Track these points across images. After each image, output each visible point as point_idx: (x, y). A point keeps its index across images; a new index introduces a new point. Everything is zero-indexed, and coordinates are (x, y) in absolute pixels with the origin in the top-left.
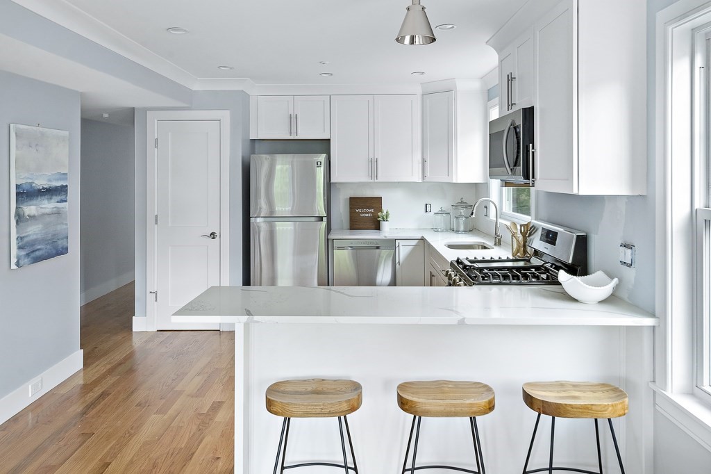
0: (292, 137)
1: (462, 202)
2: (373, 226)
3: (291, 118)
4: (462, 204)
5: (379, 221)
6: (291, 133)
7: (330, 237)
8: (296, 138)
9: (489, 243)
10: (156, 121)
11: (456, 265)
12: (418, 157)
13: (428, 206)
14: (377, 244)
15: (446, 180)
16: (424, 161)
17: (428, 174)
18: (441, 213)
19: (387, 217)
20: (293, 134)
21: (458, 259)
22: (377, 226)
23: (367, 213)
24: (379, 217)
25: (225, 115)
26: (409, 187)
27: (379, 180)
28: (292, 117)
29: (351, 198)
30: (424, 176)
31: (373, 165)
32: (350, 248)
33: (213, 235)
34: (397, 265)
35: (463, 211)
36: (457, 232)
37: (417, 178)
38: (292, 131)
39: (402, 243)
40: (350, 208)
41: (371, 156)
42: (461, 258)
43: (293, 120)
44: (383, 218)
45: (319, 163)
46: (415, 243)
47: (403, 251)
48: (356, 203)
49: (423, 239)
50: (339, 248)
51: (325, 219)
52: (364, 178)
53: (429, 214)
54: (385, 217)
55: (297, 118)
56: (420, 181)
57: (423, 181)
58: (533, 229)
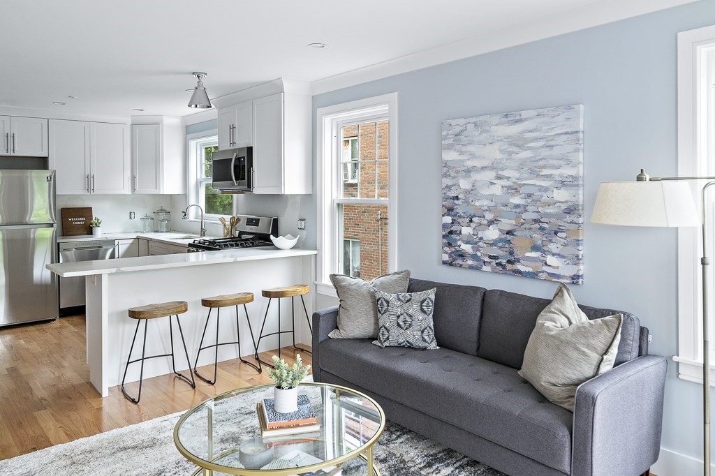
0: (8, 154)
1: (162, 210)
2: (86, 232)
3: (7, 137)
5: (92, 228)
6: (7, 150)
8: (13, 154)
12: (128, 174)
13: (132, 214)
14: (99, 244)
15: (155, 192)
16: (134, 177)
17: (137, 188)
18: (146, 218)
19: (98, 223)
20: (9, 151)
22: (90, 231)
23: (79, 221)
24: (91, 224)
26: (118, 199)
27: (95, 193)
28: (9, 136)
29: (62, 209)
30: (133, 189)
31: (89, 181)
35: (162, 216)
37: (127, 190)
38: (9, 149)
39: (121, 242)
40: (63, 218)
41: (88, 173)
43: (10, 138)
44: (96, 224)
45: (49, 178)
46: (131, 241)
47: (122, 247)
48: (68, 213)
50: (65, 250)
51: (55, 225)
52: (81, 191)
53: (133, 220)
55: (13, 137)
56: (130, 193)
57: (133, 193)
58: (238, 220)
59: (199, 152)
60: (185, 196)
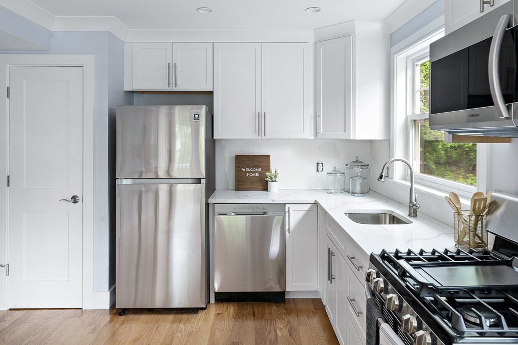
0: (170, 89)
1: (357, 161)
2: (261, 187)
3: (169, 67)
4: (357, 163)
5: (267, 182)
6: (169, 84)
7: (211, 201)
8: (175, 89)
9: (402, 213)
10: (8, 66)
11: (381, 262)
12: (310, 112)
13: (320, 165)
14: (264, 209)
15: (344, 136)
16: (317, 116)
17: (321, 130)
18: (335, 173)
19: (275, 177)
20: (171, 85)
21: (384, 252)
22: (265, 188)
23: (254, 173)
24: (267, 177)
25: (89, 61)
26: (301, 144)
27: (268, 136)
28: (171, 66)
29: (237, 156)
30: (317, 133)
31: (260, 120)
32: (233, 214)
33: (75, 199)
34: (287, 233)
35: (358, 171)
36: (353, 193)
38: (171, 82)
39: (292, 207)
40: (236, 167)
41: (259, 110)
42: (388, 250)
43: (172, 69)
44: (271, 178)
45: (196, 116)
46: (307, 207)
47: (294, 217)
48: (242, 161)
49: (316, 204)
50: (221, 214)
51: (203, 181)
52: (250, 135)
53: (320, 173)
54: (273, 177)
55: (175, 67)
56: (312, 138)
57: (315, 138)
58: (494, 205)
59: (410, 73)
60: (388, 142)
